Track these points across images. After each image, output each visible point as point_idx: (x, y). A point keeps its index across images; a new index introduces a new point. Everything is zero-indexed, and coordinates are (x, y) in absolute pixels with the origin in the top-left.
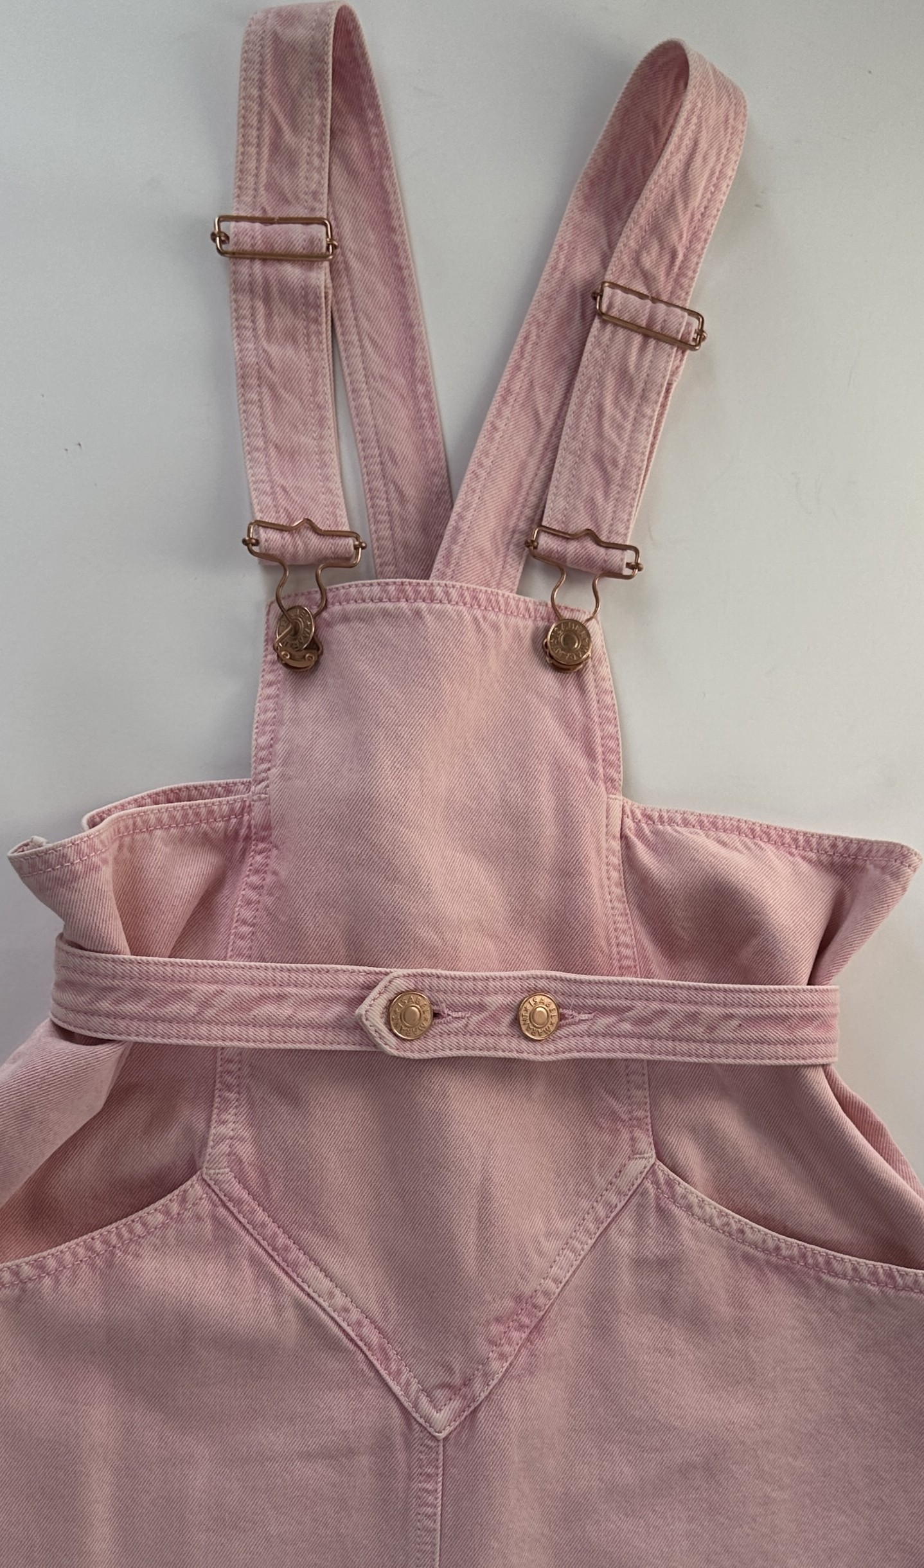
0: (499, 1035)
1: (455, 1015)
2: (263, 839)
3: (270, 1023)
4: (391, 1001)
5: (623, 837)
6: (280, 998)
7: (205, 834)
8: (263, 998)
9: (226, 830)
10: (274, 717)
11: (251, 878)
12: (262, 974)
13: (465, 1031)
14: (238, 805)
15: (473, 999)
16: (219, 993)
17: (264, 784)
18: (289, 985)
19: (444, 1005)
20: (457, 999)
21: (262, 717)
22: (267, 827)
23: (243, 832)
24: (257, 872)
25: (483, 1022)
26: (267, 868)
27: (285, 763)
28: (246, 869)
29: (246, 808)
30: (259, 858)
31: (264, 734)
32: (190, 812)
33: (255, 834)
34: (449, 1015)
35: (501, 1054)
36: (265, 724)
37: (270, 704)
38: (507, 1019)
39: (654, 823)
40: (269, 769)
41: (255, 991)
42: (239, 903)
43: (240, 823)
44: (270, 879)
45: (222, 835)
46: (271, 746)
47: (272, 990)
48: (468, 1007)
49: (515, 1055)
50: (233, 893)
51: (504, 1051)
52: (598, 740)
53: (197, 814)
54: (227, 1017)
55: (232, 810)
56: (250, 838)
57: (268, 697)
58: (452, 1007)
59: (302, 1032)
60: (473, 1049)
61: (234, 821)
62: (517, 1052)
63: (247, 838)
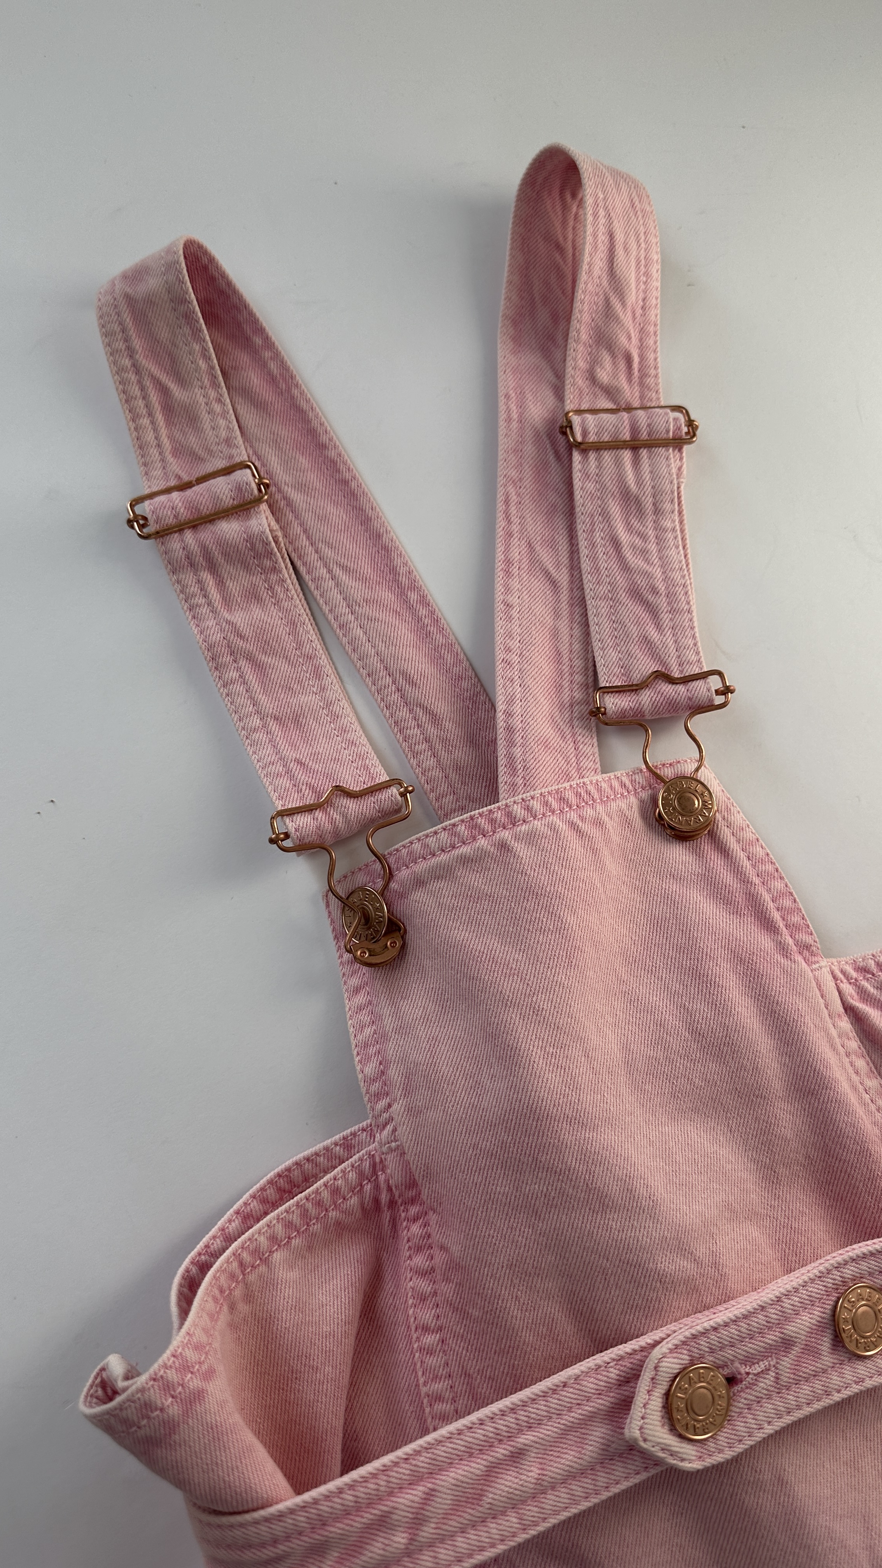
0: (824, 1371)
1: (757, 1369)
2: (413, 1201)
3: (515, 1503)
4: (667, 1395)
5: (849, 1010)
6: (517, 1456)
7: (338, 1223)
8: (491, 1472)
9: (362, 1204)
10: (375, 1033)
11: (414, 1260)
12: (479, 1433)
13: (780, 1387)
14: (367, 1165)
15: (772, 1337)
16: (430, 1495)
17: (389, 1128)
18: (520, 1431)
19: (737, 1364)
20: (751, 1347)
21: (360, 1037)
22: (412, 1184)
23: (384, 1197)
24: (419, 1249)
25: (798, 1362)
26: (430, 1241)
27: (407, 1091)
28: (405, 1251)
29: (377, 1166)
30: (415, 1229)
31: (369, 1059)
32: (309, 1205)
33: (399, 1197)
34: (748, 1374)
35: (837, 1397)
36: (366, 1045)
37: (364, 1016)
38: (825, 1344)
39: (873, 975)
40: (390, 1106)
41: (477, 1466)
42: (410, 1302)
43: (377, 1187)
44: (439, 1258)
45: (359, 1214)
46: (383, 1073)
47: (501, 1451)
48: (770, 1351)
49: (856, 1389)
50: (397, 1286)
51: (839, 1391)
52: (771, 905)
53: (319, 1204)
54: (453, 1524)
55: (361, 1175)
56: (396, 1203)
57: (360, 1008)
58: (749, 1360)
59: (563, 1494)
60: (799, 1407)
61: (368, 1188)
62: (856, 1383)
63: (392, 1204)
